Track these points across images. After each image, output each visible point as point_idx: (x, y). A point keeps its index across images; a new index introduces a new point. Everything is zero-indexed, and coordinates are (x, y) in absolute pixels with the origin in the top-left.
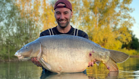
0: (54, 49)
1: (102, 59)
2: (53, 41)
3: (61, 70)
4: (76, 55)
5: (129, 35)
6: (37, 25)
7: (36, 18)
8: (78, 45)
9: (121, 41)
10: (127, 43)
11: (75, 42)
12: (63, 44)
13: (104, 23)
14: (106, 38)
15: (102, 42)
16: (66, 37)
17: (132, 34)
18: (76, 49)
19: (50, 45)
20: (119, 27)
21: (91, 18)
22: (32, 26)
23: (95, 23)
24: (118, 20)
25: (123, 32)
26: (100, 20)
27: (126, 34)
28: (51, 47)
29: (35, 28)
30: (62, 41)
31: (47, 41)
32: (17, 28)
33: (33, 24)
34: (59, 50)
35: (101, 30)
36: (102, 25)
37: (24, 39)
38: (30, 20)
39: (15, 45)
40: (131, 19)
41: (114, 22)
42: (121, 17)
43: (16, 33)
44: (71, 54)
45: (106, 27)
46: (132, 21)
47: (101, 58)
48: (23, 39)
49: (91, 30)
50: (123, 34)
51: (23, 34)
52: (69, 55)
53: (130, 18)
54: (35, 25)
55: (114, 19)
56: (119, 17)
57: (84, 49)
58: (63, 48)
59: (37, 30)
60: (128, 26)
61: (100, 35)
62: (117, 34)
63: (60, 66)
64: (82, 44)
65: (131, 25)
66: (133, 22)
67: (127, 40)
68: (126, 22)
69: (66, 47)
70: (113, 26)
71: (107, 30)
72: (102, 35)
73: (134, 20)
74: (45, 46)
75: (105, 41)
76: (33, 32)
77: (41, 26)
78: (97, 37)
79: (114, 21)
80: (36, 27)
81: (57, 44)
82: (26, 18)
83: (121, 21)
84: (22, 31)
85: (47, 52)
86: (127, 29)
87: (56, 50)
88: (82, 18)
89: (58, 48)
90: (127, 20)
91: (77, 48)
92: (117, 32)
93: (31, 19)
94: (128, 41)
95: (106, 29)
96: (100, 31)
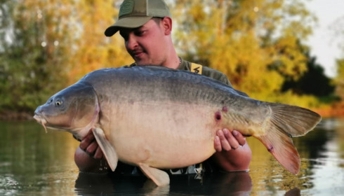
0: (132, 102)
1: (250, 125)
2: (128, 82)
3: (147, 158)
4: (187, 121)
5: (301, 57)
6: (66, 26)
7: (63, 8)
8: (191, 94)
9: (281, 73)
10: (296, 78)
11: (184, 86)
12: (153, 92)
13: (239, 27)
14: (244, 63)
15: (232, 75)
16: (161, 73)
17: (307, 55)
18: (187, 104)
19: (121, 93)
20: (276, 35)
21: (207, 10)
22: (54, 29)
23: (217, 24)
24: (276, 19)
25: (288, 50)
26: (230, 17)
27: (294, 53)
28: (123, 99)
29: (60, 33)
30: (151, 84)
31: (110, 81)
32: (15, 33)
33: (57, 24)
34: (144, 106)
35: (231, 43)
36: (236, 30)
37: (33, 63)
38: (49, 12)
39: (10, 78)
40: (308, 18)
41: (266, 24)
42: (284, 11)
43: (12, 47)
44: (174, 118)
45: (246, 35)
46: (310, 21)
47: (248, 122)
48: (30, 61)
49: (206, 42)
50: (288, 55)
51: (31, 50)
52: (169, 120)
53: (305, 13)
54: (61, 27)
55: (265, 16)
56: (279, 12)
57: (205, 104)
58: (155, 100)
59: (66, 40)
60: (299, 35)
61: (228, 55)
62: (271, 55)
63: (147, 147)
64: (201, 91)
65: (307, 32)
66: (312, 24)
67: (296, 69)
68: (295, 25)
69: (161, 99)
70: (263, 32)
71: (246, 43)
72: (233, 55)
73: (315, 19)
74: (106, 96)
75: (243, 72)
76: (56, 43)
77: (76, 29)
78: (221, 61)
79: (266, 19)
80: (65, 32)
81: (139, 90)
82: (37, 7)
83: (282, 20)
84: (26, 42)
85: (111, 111)
86: (298, 42)
87: (136, 105)
88: (183, 11)
89: (141, 100)
90: (297, 18)
91: (190, 103)
92: (273, 49)
93: (53, 10)
94: (298, 73)
95: (244, 40)
96: (229, 47)
